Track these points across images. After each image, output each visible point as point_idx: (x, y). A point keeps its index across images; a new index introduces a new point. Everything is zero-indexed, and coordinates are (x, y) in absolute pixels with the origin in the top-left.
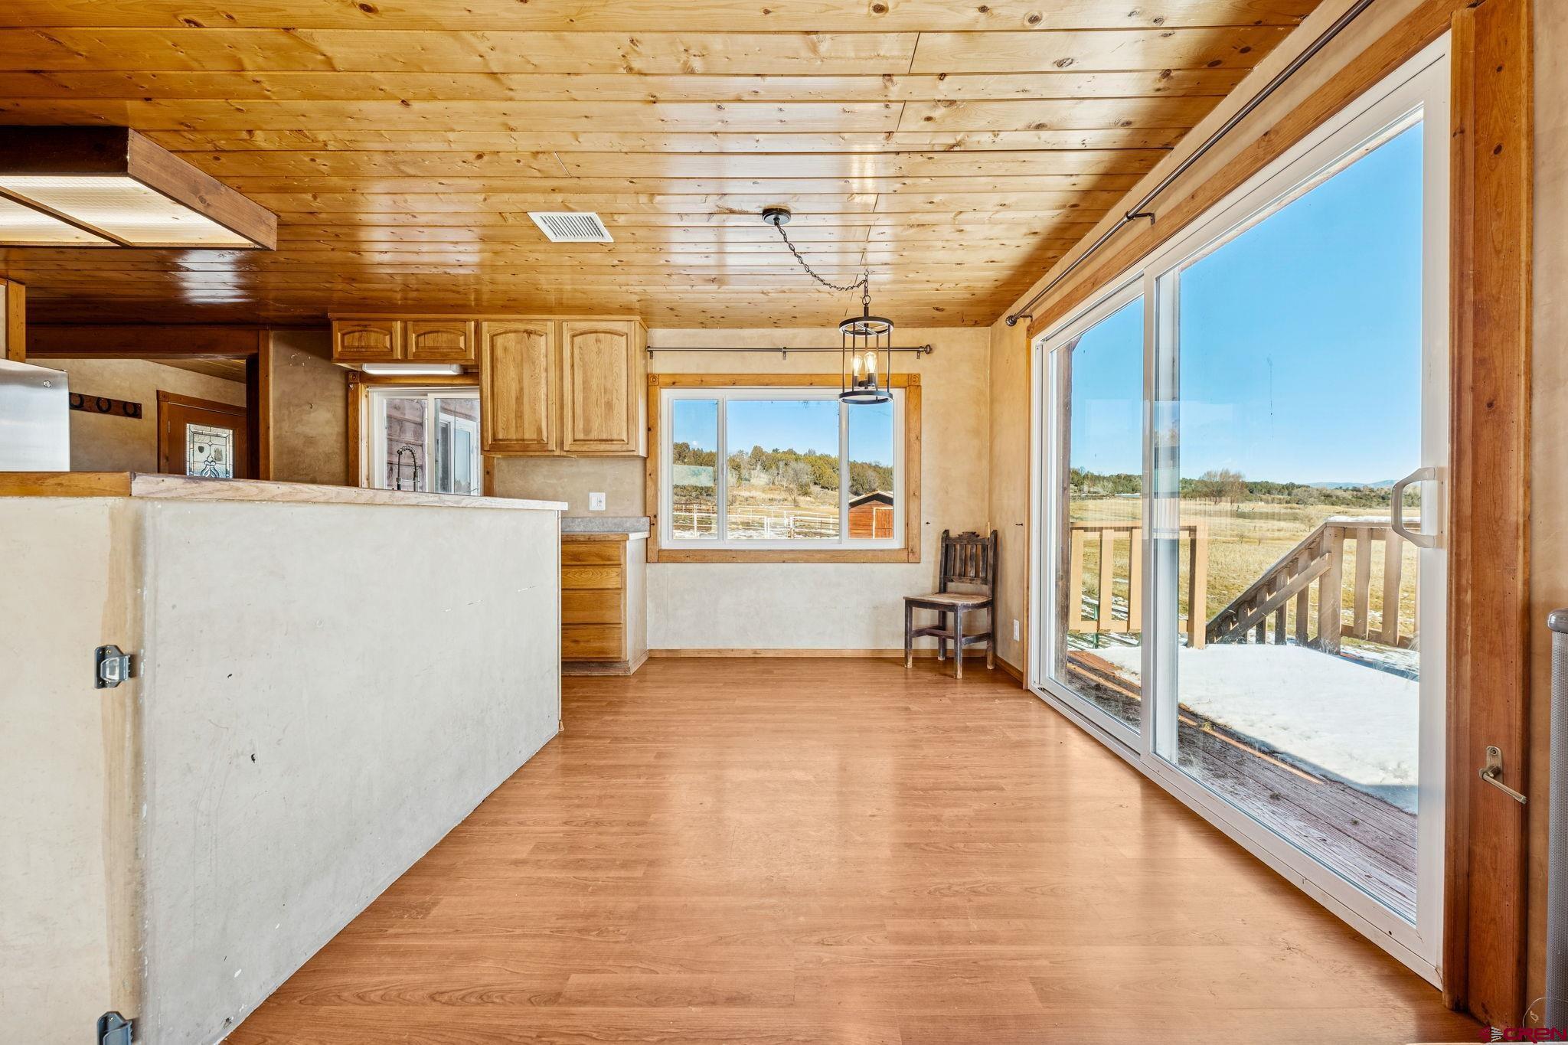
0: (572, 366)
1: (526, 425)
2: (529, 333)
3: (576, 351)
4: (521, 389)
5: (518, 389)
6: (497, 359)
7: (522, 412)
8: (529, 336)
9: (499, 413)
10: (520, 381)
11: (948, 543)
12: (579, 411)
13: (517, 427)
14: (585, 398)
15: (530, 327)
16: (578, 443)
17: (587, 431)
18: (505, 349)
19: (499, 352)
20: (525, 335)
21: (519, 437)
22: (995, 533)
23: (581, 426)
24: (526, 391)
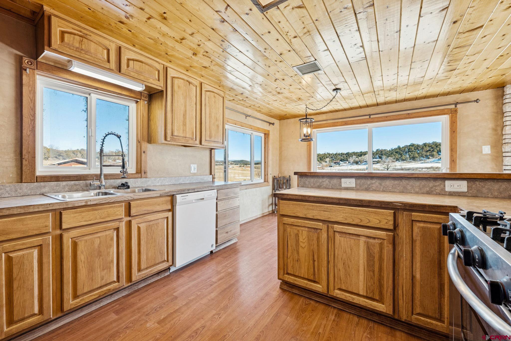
0: (205, 105)
1: (187, 130)
2: (190, 83)
3: (207, 98)
4: (186, 111)
5: (184, 110)
6: (175, 91)
7: (186, 123)
8: (189, 84)
9: (175, 121)
10: (185, 106)
11: (274, 179)
12: (208, 127)
13: (183, 130)
14: (210, 122)
15: (190, 80)
16: (207, 141)
17: (210, 137)
18: (179, 87)
19: (176, 88)
20: (188, 83)
21: (184, 136)
22: (290, 176)
23: (208, 134)
24: (188, 112)
